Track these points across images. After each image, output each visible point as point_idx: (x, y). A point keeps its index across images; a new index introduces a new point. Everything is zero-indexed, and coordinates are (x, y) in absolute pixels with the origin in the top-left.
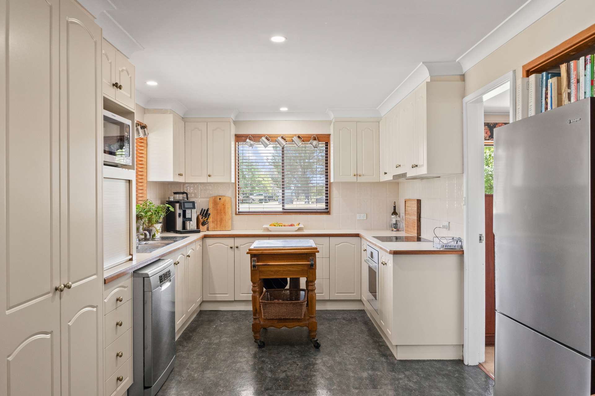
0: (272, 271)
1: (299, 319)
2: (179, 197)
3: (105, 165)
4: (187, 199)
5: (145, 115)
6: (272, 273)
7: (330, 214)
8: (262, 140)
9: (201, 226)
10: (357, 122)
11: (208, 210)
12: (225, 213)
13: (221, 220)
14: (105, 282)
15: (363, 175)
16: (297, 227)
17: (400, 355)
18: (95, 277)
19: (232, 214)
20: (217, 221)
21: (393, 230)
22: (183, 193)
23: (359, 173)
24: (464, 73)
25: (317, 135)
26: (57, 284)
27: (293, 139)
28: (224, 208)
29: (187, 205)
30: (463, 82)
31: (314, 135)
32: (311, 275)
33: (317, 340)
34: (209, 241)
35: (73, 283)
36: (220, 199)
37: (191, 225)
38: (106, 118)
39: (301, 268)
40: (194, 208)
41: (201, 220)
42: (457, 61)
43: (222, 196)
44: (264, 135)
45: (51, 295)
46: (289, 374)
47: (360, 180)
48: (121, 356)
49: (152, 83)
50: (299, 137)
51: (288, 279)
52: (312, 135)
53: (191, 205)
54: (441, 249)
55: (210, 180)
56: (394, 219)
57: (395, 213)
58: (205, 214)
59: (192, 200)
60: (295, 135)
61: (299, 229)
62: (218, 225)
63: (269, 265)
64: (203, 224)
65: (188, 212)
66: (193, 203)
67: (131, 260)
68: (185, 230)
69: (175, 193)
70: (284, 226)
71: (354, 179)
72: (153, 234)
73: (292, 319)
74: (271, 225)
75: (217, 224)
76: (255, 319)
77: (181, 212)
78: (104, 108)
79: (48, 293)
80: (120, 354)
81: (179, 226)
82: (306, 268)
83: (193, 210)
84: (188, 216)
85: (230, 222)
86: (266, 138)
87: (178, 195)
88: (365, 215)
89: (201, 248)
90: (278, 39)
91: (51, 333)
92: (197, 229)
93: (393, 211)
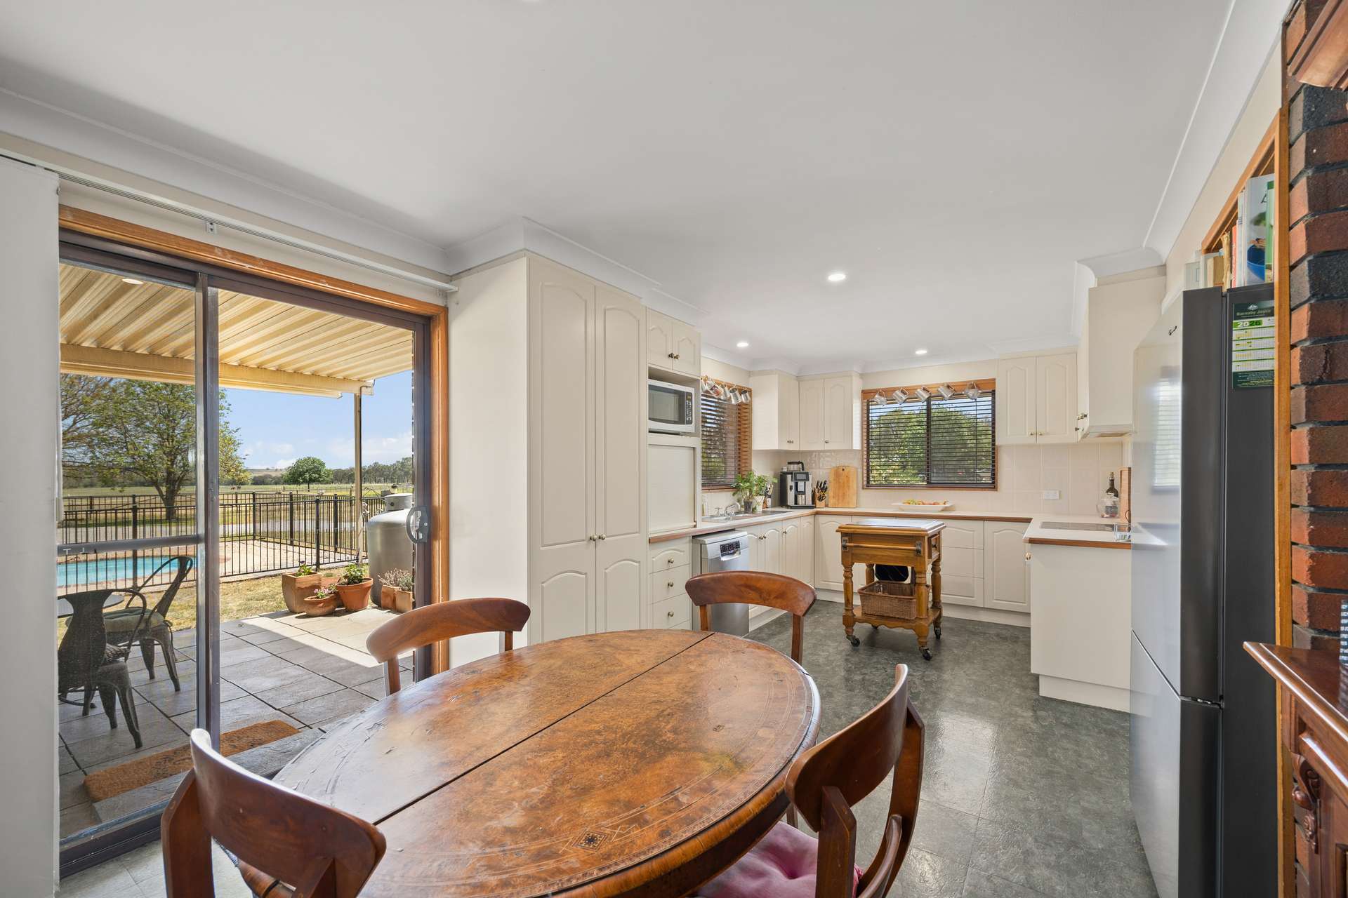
0: (868, 555)
1: (907, 620)
2: (794, 468)
3: (650, 432)
4: (803, 470)
5: (751, 378)
6: (868, 557)
7: (997, 490)
8: (896, 394)
9: (817, 501)
10: (1036, 357)
11: (825, 483)
12: (849, 486)
13: (844, 494)
14: (650, 541)
15: (1048, 434)
16: (942, 506)
17: (1046, 690)
18: (637, 535)
19: (857, 487)
20: (838, 496)
21: (1103, 517)
22: (798, 463)
23: (1040, 430)
24: (1164, 261)
25: (975, 381)
26: (592, 534)
27: (939, 389)
28: (848, 481)
29: (799, 477)
30: (1164, 277)
31: (971, 381)
32: (918, 564)
33: (928, 649)
34: (821, 519)
35: (607, 537)
36: (843, 470)
37: (806, 499)
38: (651, 388)
39: (906, 554)
40: (808, 479)
41: (817, 495)
42: (1144, 246)
43: (846, 467)
44: (898, 389)
45: (585, 542)
46: (867, 677)
47: (1041, 440)
48: (672, 616)
49: (742, 345)
50: (948, 387)
51: (909, 569)
52: (969, 382)
53: (804, 477)
54: (1121, 541)
55: (827, 447)
56: (1109, 500)
57: (1112, 490)
58: (823, 487)
59: (806, 471)
60: (943, 385)
61: (945, 509)
62: (840, 501)
63: (861, 547)
64: (821, 499)
65: (801, 484)
66: (807, 474)
67: (695, 526)
68: (797, 506)
69: (790, 463)
70: (924, 504)
71: (1032, 440)
72: (754, 507)
73: (898, 618)
74: (904, 503)
75: (838, 500)
76: (847, 610)
77: (793, 484)
78: (650, 378)
79: (583, 540)
80: (671, 614)
81: (791, 501)
82: (912, 555)
83: (807, 482)
84: (801, 488)
85: (855, 498)
86: (902, 392)
87: (792, 466)
88: (1058, 493)
89: (812, 526)
90: (837, 277)
91: (586, 574)
92: (813, 504)
93: (1108, 486)
